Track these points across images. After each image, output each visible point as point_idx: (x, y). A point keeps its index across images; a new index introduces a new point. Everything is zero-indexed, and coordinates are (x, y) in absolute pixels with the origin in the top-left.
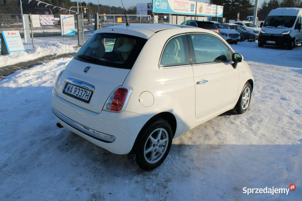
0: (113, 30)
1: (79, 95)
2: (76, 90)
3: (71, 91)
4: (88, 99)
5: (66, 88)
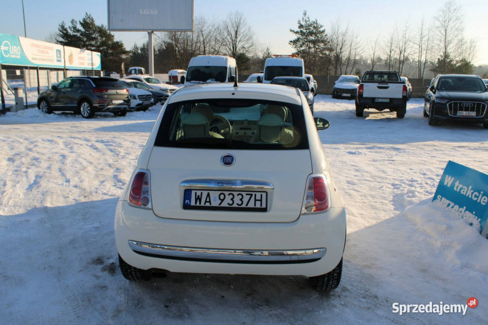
0: (233, 94)
1: (237, 204)
2: (222, 197)
3: (210, 202)
4: (264, 206)
5: (190, 199)
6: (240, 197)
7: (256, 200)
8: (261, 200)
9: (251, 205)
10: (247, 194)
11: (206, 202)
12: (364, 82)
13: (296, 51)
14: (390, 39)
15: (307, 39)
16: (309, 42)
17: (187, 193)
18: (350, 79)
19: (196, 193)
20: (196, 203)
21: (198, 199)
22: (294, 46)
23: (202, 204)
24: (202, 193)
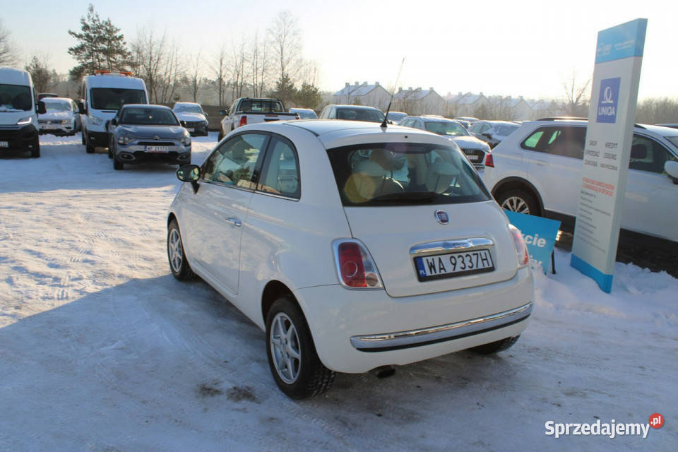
0: (406, 137)
1: (469, 267)
2: (453, 261)
3: (444, 268)
4: (491, 265)
5: (423, 269)
6: (469, 258)
7: (483, 260)
8: (486, 259)
9: (480, 266)
10: (474, 254)
11: (440, 269)
12: (247, 113)
13: (80, 65)
14: (219, 54)
15: (96, 47)
16: (100, 51)
17: (418, 262)
18: (189, 108)
19: (427, 260)
20: (431, 273)
21: (432, 266)
22: (76, 56)
23: (438, 273)
24: (433, 259)
